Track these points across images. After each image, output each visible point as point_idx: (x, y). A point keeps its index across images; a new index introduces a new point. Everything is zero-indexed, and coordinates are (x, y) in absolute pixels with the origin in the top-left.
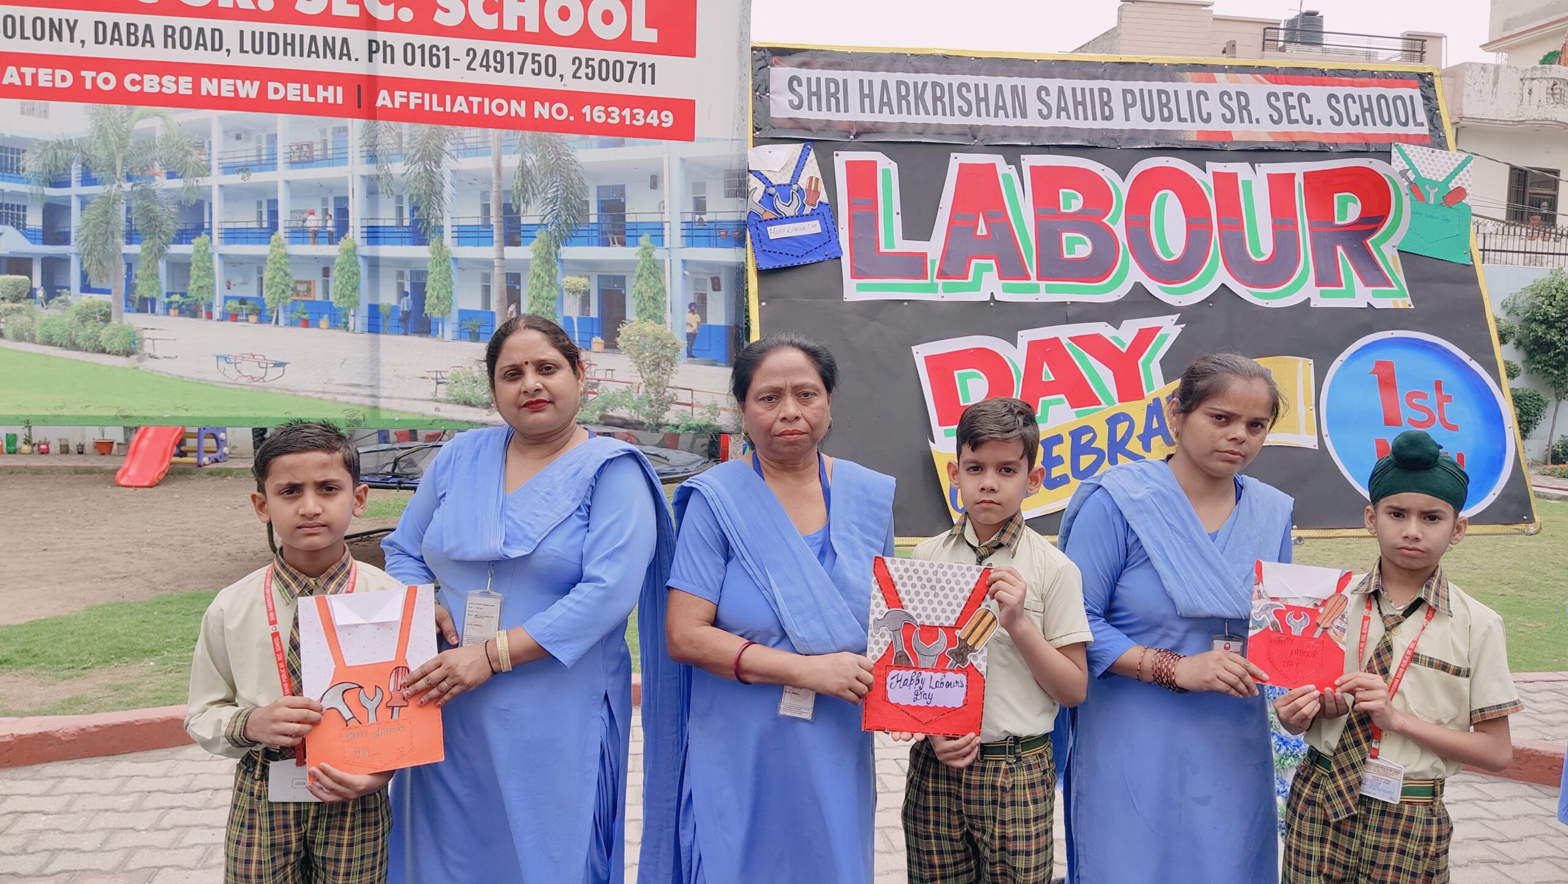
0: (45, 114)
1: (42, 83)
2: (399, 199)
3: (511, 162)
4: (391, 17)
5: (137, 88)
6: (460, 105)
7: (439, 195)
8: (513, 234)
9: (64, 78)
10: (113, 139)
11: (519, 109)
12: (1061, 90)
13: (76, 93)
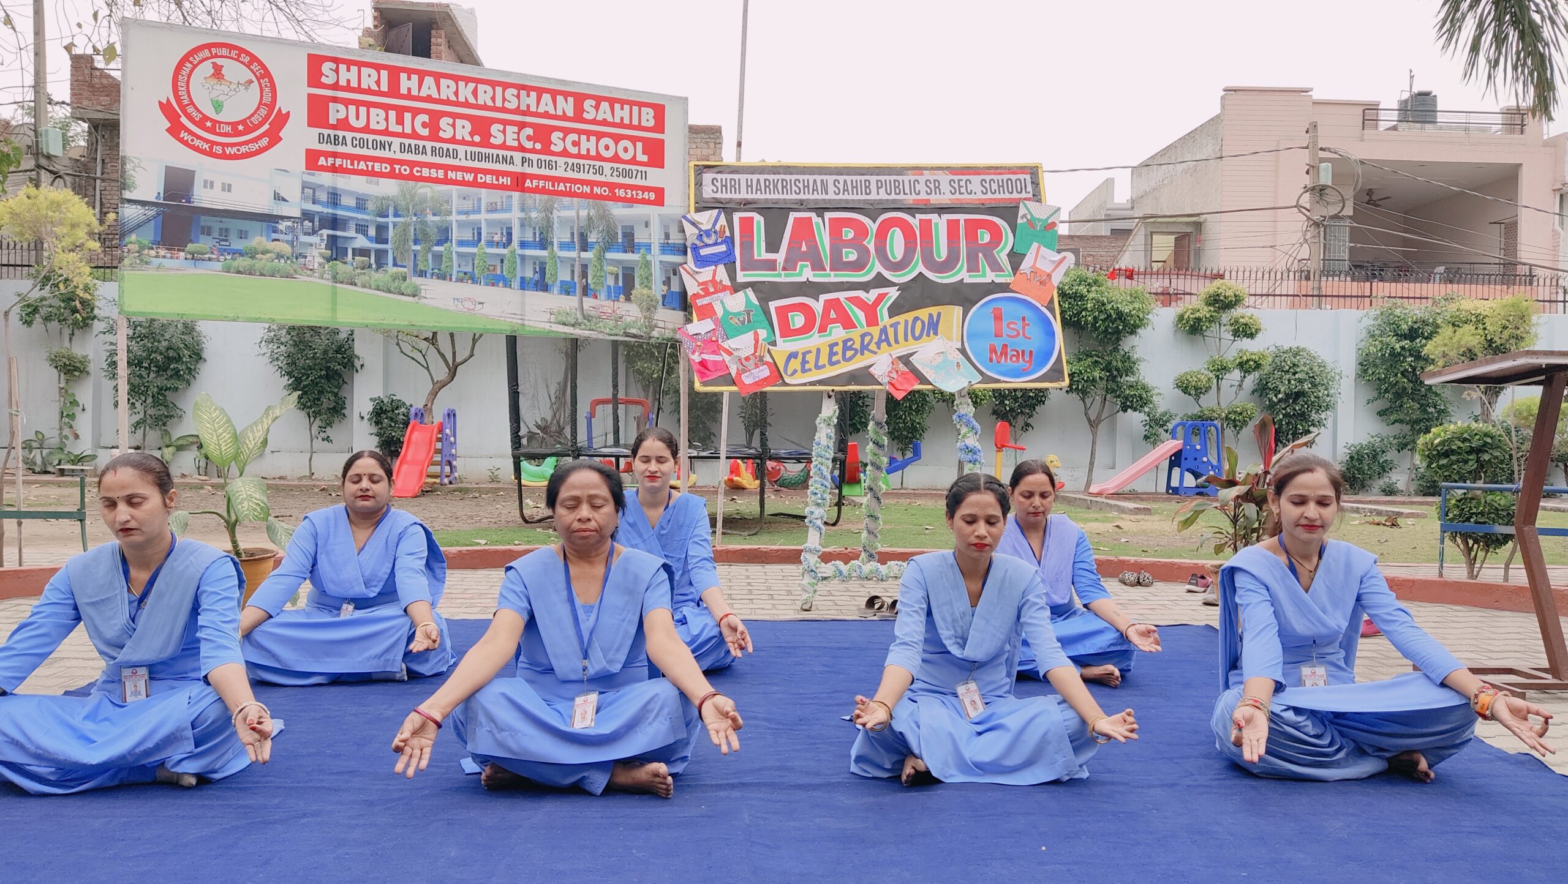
0: (377, 183)
1: (376, 170)
2: (534, 229)
3: (584, 213)
4: (532, 147)
5: (419, 174)
6: (562, 187)
7: (552, 227)
8: (585, 247)
9: (386, 168)
10: (408, 196)
11: (587, 189)
12: (845, 181)
13: (392, 175)
